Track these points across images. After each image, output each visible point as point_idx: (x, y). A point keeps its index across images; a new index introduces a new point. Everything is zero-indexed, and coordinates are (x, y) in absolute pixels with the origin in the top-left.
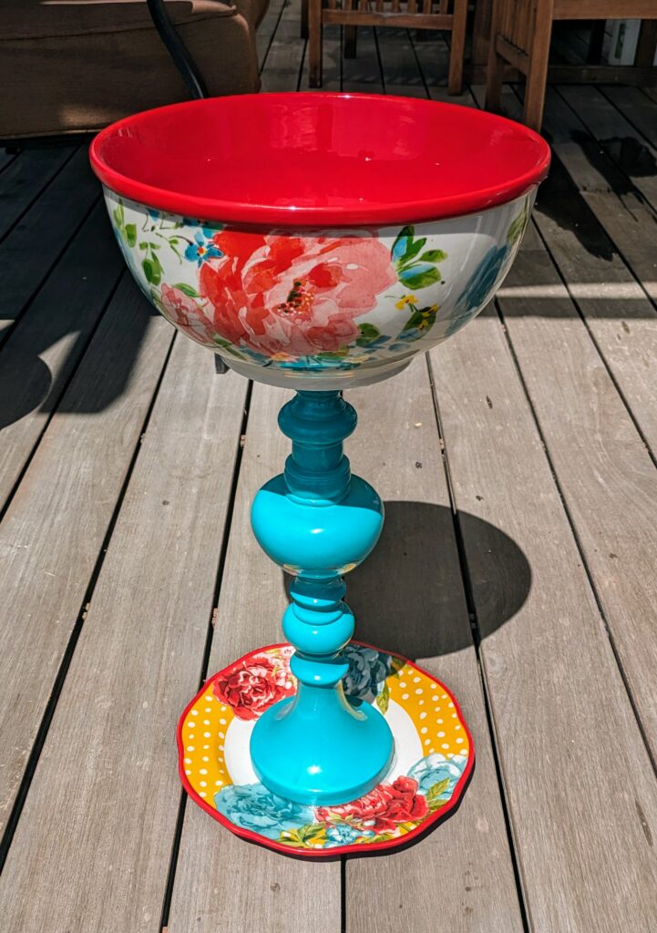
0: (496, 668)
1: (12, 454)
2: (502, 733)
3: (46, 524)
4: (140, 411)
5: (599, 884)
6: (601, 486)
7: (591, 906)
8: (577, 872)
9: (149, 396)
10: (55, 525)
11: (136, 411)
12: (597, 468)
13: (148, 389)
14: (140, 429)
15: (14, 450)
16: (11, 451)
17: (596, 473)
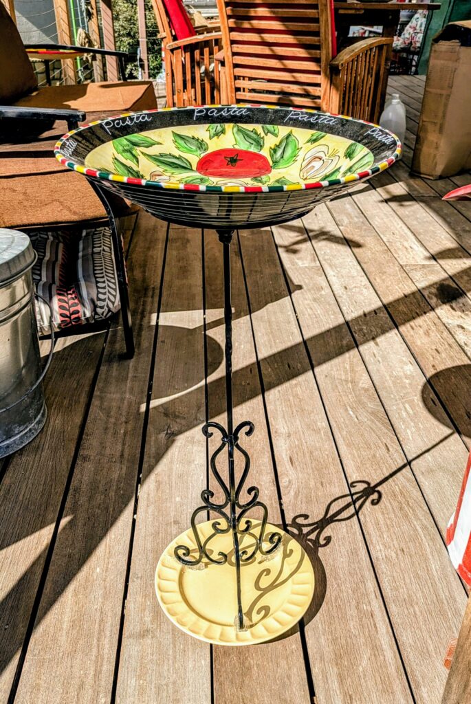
6: (351, 416)
12: (349, 406)
17: (349, 409)
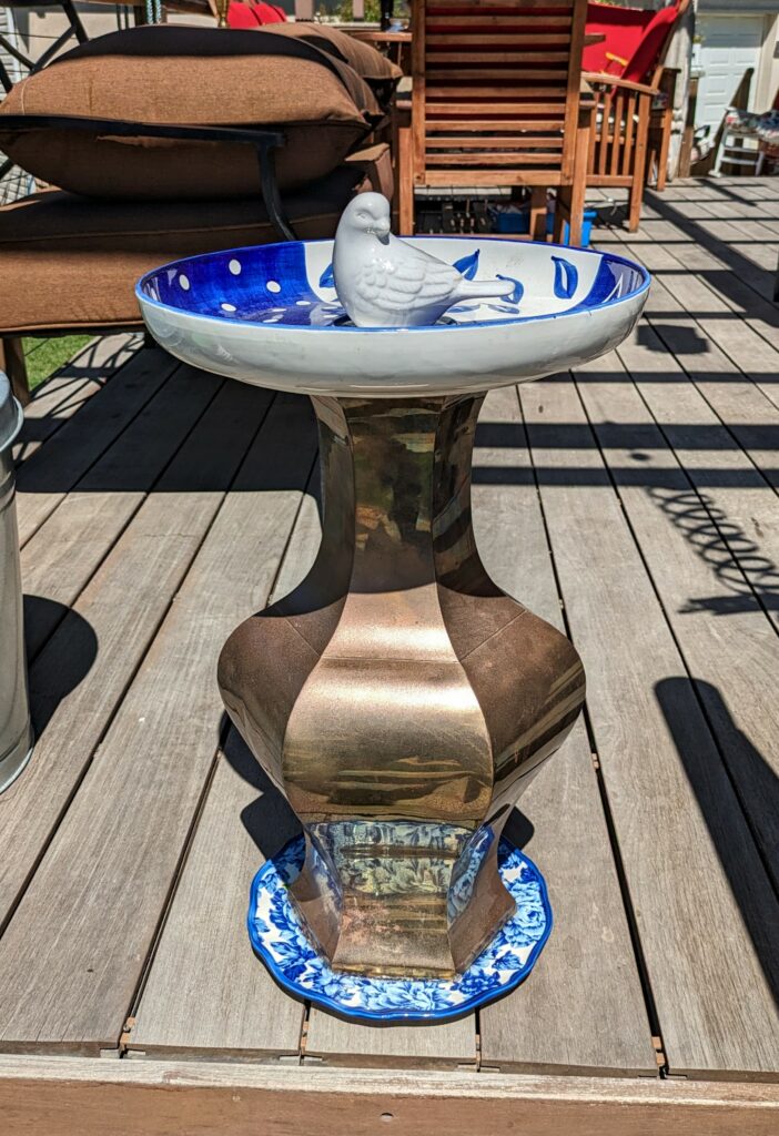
0: (618, 800)
1: (146, 614)
2: (625, 857)
3: (182, 674)
4: (269, 575)
5: (722, 986)
6: (717, 641)
7: (715, 1006)
8: (699, 976)
9: (276, 562)
10: (191, 675)
11: (265, 576)
13: (275, 555)
14: (268, 591)
15: (148, 609)
16: (145, 610)
